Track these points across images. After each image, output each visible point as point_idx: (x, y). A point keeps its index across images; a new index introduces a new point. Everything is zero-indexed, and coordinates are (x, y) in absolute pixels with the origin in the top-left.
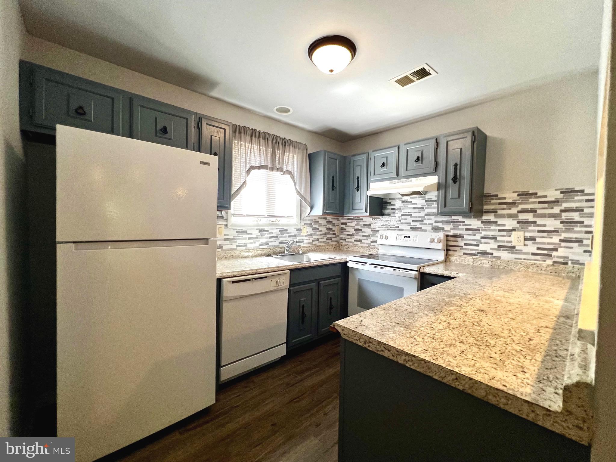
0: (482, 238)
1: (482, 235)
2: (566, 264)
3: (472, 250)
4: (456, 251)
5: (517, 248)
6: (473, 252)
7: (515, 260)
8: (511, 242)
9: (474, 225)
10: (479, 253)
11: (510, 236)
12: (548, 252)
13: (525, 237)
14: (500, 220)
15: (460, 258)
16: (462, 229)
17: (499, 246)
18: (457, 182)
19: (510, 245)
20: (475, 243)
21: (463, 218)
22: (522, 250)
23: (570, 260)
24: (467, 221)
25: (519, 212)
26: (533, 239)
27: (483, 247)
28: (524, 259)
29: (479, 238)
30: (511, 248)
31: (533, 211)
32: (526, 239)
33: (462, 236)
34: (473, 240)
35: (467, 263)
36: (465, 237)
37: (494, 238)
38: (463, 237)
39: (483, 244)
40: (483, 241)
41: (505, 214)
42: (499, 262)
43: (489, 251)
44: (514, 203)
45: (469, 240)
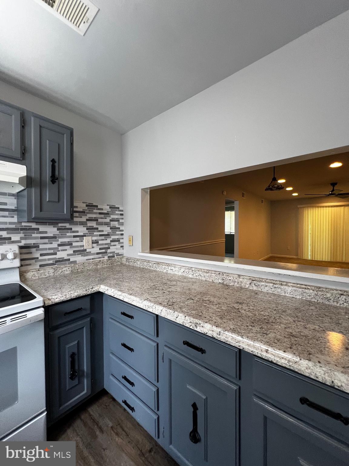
0: (59, 245)
1: (59, 243)
2: (114, 256)
3: (49, 260)
4: (30, 265)
5: (88, 251)
6: (51, 262)
7: (87, 261)
8: (83, 246)
9: (51, 233)
10: (57, 262)
11: (82, 241)
12: (105, 251)
13: (92, 240)
14: (74, 227)
15: (38, 272)
16: (36, 238)
17: (74, 251)
18: (55, 182)
19: (82, 248)
20: (52, 251)
21: (36, 225)
22: (90, 252)
23: (116, 254)
24: (42, 228)
25: (87, 220)
26: (96, 242)
27: (61, 255)
28: (93, 259)
29: (56, 246)
30: (83, 252)
31: (96, 220)
32: (93, 243)
33: (36, 246)
34: (50, 249)
35: (48, 275)
36: (41, 246)
37: (70, 244)
38: (38, 247)
39: (61, 252)
40: (60, 248)
41: (77, 221)
42: (77, 266)
43: (66, 257)
44: (83, 212)
45: (46, 249)
